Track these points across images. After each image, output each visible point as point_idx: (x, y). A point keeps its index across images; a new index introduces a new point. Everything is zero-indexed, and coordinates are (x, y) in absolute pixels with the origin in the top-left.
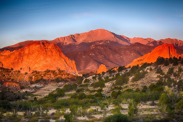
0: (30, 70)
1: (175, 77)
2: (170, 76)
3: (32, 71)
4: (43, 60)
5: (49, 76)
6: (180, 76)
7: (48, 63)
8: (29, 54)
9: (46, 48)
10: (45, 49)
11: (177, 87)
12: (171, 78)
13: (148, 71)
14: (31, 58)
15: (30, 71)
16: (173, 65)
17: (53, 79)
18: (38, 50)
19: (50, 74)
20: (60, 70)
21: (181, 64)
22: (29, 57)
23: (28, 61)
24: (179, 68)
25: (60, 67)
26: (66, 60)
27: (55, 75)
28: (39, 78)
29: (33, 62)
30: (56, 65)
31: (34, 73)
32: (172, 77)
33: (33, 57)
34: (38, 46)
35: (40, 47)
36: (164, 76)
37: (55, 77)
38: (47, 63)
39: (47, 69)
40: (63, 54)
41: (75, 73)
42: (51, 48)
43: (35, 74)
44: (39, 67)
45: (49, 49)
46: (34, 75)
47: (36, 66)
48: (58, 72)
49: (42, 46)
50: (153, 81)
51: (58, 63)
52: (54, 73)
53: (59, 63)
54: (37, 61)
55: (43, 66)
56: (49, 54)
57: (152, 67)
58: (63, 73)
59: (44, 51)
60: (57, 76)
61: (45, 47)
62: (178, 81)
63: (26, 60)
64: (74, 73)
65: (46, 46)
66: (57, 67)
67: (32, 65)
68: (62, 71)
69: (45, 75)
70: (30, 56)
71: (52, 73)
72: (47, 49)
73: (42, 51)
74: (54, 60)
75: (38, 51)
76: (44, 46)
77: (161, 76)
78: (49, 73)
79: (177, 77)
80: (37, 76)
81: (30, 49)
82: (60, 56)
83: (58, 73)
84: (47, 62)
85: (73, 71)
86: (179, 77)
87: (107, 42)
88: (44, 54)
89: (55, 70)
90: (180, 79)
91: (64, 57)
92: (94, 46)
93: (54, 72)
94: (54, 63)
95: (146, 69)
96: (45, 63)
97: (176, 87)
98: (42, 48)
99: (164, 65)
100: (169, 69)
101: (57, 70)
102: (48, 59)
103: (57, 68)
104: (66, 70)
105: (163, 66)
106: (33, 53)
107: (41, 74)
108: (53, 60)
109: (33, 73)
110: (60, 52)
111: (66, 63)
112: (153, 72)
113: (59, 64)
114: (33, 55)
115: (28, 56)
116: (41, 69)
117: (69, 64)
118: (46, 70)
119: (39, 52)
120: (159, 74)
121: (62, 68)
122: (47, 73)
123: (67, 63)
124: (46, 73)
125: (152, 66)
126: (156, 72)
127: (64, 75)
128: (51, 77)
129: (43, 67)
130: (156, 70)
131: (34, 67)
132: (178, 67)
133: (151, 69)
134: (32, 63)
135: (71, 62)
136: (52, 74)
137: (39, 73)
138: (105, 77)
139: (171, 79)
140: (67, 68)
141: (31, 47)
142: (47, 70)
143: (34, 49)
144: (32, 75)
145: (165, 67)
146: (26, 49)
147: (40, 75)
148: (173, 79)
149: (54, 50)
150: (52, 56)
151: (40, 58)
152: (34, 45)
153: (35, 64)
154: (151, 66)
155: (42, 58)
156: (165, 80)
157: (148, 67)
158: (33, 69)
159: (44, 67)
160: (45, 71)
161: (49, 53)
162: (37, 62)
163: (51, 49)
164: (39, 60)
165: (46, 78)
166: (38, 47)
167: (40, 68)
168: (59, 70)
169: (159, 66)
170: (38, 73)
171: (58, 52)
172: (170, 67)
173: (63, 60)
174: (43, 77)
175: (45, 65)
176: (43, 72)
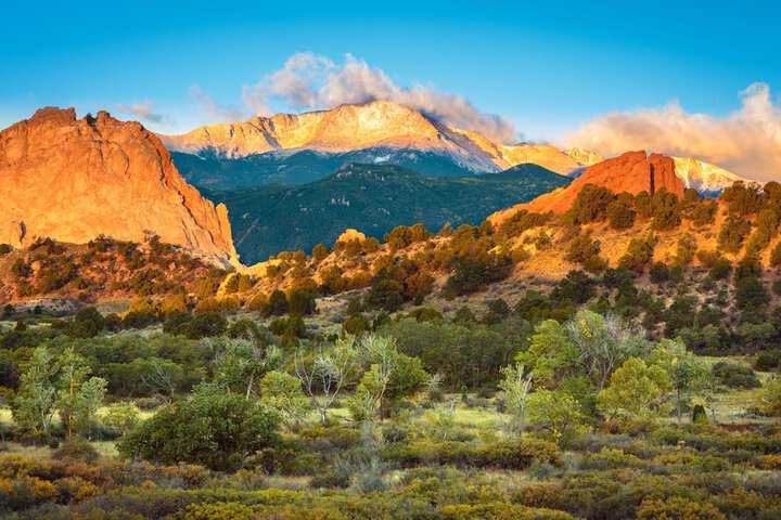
0: (24, 234)
1: (655, 287)
2: (634, 277)
3: (34, 241)
4: (85, 194)
5: (105, 265)
6: (682, 279)
7: (108, 209)
8: (24, 162)
9: (100, 142)
10: (97, 144)
11: (662, 330)
12: (637, 286)
13: (531, 248)
14: (31, 181)
15: (22, 237)
16: (654, 227)
17: (126, 279)
18: (66, 147)
19: (112, 259)
20: (161, 241)
21: (695, 224)
22: (21, 178)
23: (16, 192)
24: (681, 242)
25: (161, 228)
26: (187, 200)
27: (132, 263)
28: (60, 273)
29: (41, 201)
30: (144, 219)
31: (40, 248)
32: (644, 285)
33: (40, 176)
34: (66, 129)
35: (76, 134)
36: (602, 275)
37: (132, 273)
38: (103, 210)
39: (100, 232)
40: (175, 172)
41: (226, 258)
42: (126, 143)
43: (45, 253)
44: (68, 223)
45: (116, 148)
46: (39, 258)
47: (53, 217)
48: (148, 252)
49: (83, 132)
50: (538, 283)
51: (150, 210)
52: (128, 254)
53: (156, 209)
54: (60, 196)
55: (82, 220)
56: (115, 167)
57: (549, 233)
58: (170, 256)
59: (94, 152)
60: (143, 268)
61: (97, 138)
62: (669, 302)
63: (9, 189)
64: (222, 260)
65: (104, 134)
66: (147, 228)
67: (34, 213)
68: (169, 246)
69: (87, 260)
70: (30, 171)
71: (120, 252)
72: (104, 146)
73: (84, 154)
74: (133, 198)
75: (63, 150)
76: (96, 130)
77: (587, 273)
78: (108, 254)
79: (665, 284)
80: (53, 262)
81: (30, 140)
82: (164, 180)
83: (147, 257)
84: (102, 202)
85: (216, 250)
86: (680, 284)
87: (405, 154)
88: (90, 169)
89: (134, 242)
90: (681, 293)
91: (179, 188)
92: (348, 169)
93: (129, 249)
94: (132, 208)
95: (519, 241)
96: (93, 208)
97: (658, 334)
98: (84, 138)
99: (607, 223)
100: (634, 243)
101: (146, 240)
102: (110, 192)
103: (145, 232)
104: (184, 245)
105: (605, 229)
106: (41, 159)
107: (71, 257)
108: (129, 195)
109: (34, 247)
110: (163, 162)
111: (188, 214)
112: (554, 256)
113: (155, 213)
114: (42, 169)
115: (19, 173)
116: (73, 234)
117: (200, 219)
118: (97, 239)
119: (68, 155)
120: (579, 268)
121: (171, 236)
122: (98, 253)
123: (195, 214)
124: (94, 254)
125: (550, 227)
126: (565, 254)
127: (172, 266)
128: (115, 272)
129: (82, 225)
130: (568, 245)
131: (44, 220)
132: (676, 240)
133: (543, 243)
134: (33, 201)
135: (209, 210)
136: (120, 258)
137: (65, 250)
138: (324, 268)
139: (636, 291)
140: (192, 237)
141: (34, 132)
142: (101, 239)
143: (46, 143)
144: (32, 258)
145: (612, 234)
146: (11, 142)
147: (68, 260)
148: (647, 296)
149: (137, 150)
150: (125, 178)
151: (73, 182)
152: (49, 124)
153: (48, 209)
154: (545, 227)
155: (81, 183)
156: (607, 295)
157: (529, 232)
158: (38, 230)
159: (87, 224)
160: (91, 244)
161: (116, 165)
162: (60, 200)
163: (124, 147)
164: (68, 190)
165: (93, 274)
166: (66, 134)
167: (69, 229)
168: (155, 242)
169: (584, 227)
170: (56, 251)
171: (155, 164)
172: (638, 237)
173: (178, 199)
174: (76, 267)
175: (93, 217)
176: (83, 246)
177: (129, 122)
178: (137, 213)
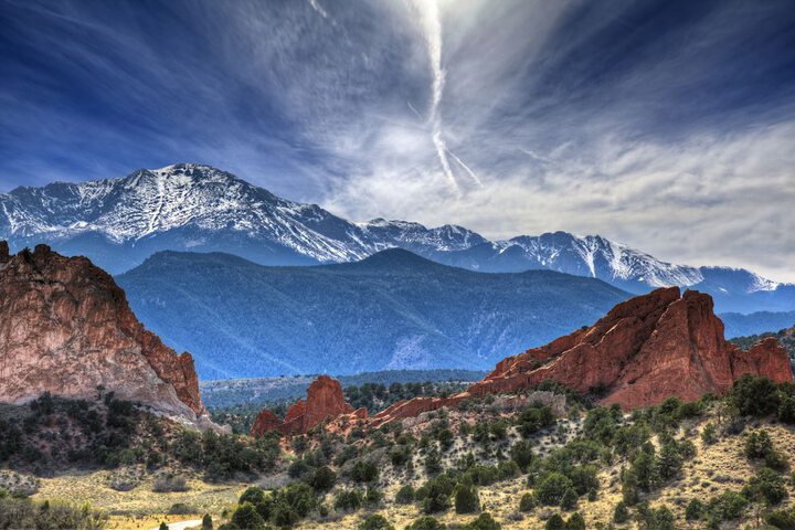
4: (25, 345)
5: (57, 430)
7: (52, 362)
9: (42, 282)
10: (38, 284)
17: (83, 446)
19: (63, 422)
20: (119, 398)
26: (147, 349)
27: (88, 426)
30: (96, 373)
35: (11, 272)
37: (90, 438)
38: (46, 363)
39: (43, 390)
40: (130, 316)
42: (73, 283)
45: (61, 288)
48: (104, 412)
49: (20, 271)
51: (103, 361)
52: (81, 415)
53: (110, 360)
55: (21, 375)
58: (133, 416)
59: (35, 294)
60: (102, 433)
61: (39, 277)
64: (190, 419)
65: (45, 272)
66: (100, 383)
68: (129, 404)
69: (30, 427)
72: (46, 287)
73: (21, 297)
74: (82, 347)
76: (35, 268)
82: (119, 325)
83: (105, 419)
84: (44, 353)
88: (30, 314)
89: (86, 400)
91: (136, 334)
93: (77, 409)
94: (82, 360)
96: (34, 361)
98: (22, 278)
101: (99, 398)
102: (54, 340)
103: (98, 387)
108: (76, 346)
110: (118, 304)
111: (148, 366)
113: (109, 365)
116: (10, 391)
117: (161, 371)
118: (41, 398)
121: (129, 392)
123: (155, 365)
124: (38, 417)
128: (69, 438)
129: (20, 382)
142: (46, 397)
149: (87, 290)
151: (9, 330)
155: (19, 331)
159: (28, 379)
160: (34, 405)
161: (60, 309)
163: (70, 288)
168: (107, 402)
173: (134, 347)
175: (34, 371)
176: (23, 407)
177: (75, 258)
178: (88, 367)
